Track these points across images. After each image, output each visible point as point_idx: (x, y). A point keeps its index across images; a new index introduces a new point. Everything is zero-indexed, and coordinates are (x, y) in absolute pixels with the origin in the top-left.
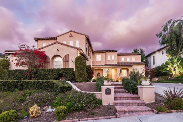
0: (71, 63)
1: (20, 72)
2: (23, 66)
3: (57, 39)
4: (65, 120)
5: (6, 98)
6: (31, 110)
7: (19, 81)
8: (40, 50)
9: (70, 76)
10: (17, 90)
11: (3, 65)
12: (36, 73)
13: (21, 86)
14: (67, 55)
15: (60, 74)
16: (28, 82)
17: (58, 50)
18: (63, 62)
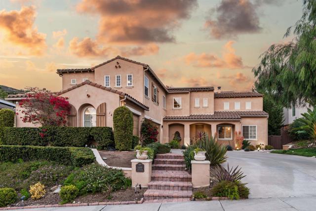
0: (109, 118)
1: (30, 132)
2: (34, 122)
3: (94, 71)
4: (72, 203)
5: (5, 172)
6: (32, 188)
7: (23, 147)
8: (60, 96)
9: (106, 140)
10: (20, 160)
11: (5, 119)
12: (54, 133)
13: (27, 156)
14: (103, 104)
15: (90, 136)
16: (36, 150)
17: (88, 96)
18: (97, 116)
